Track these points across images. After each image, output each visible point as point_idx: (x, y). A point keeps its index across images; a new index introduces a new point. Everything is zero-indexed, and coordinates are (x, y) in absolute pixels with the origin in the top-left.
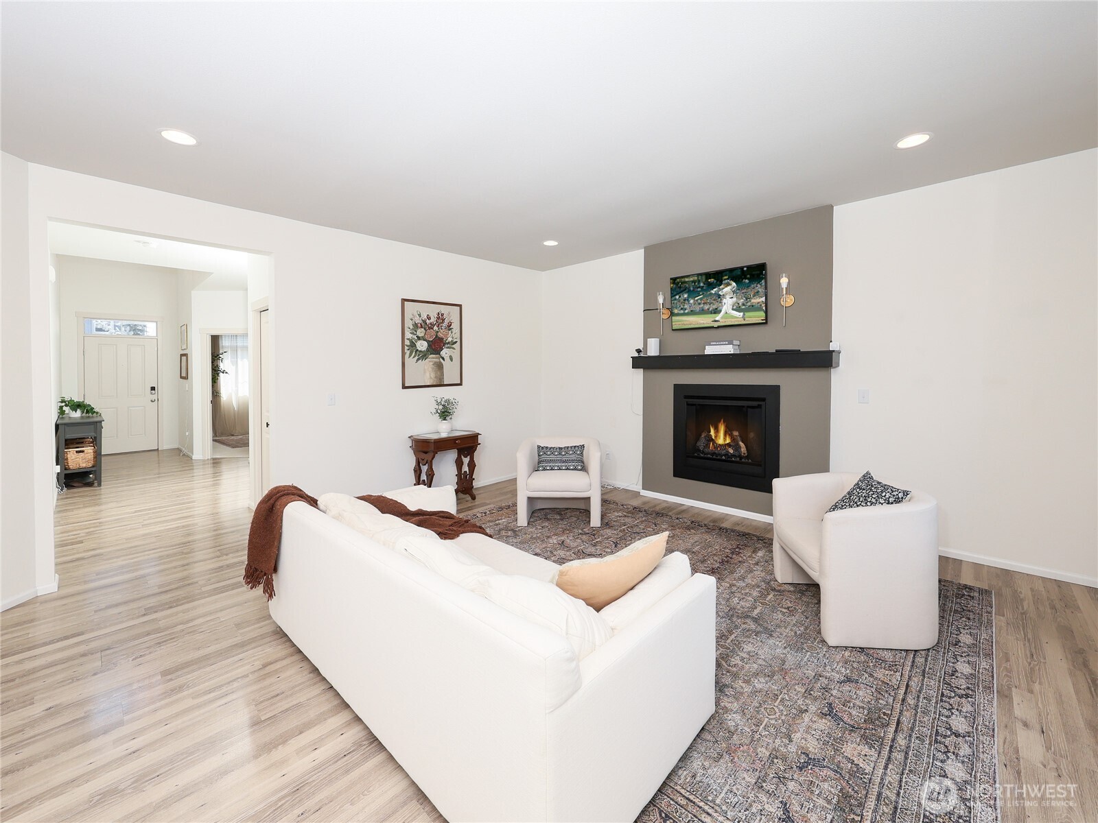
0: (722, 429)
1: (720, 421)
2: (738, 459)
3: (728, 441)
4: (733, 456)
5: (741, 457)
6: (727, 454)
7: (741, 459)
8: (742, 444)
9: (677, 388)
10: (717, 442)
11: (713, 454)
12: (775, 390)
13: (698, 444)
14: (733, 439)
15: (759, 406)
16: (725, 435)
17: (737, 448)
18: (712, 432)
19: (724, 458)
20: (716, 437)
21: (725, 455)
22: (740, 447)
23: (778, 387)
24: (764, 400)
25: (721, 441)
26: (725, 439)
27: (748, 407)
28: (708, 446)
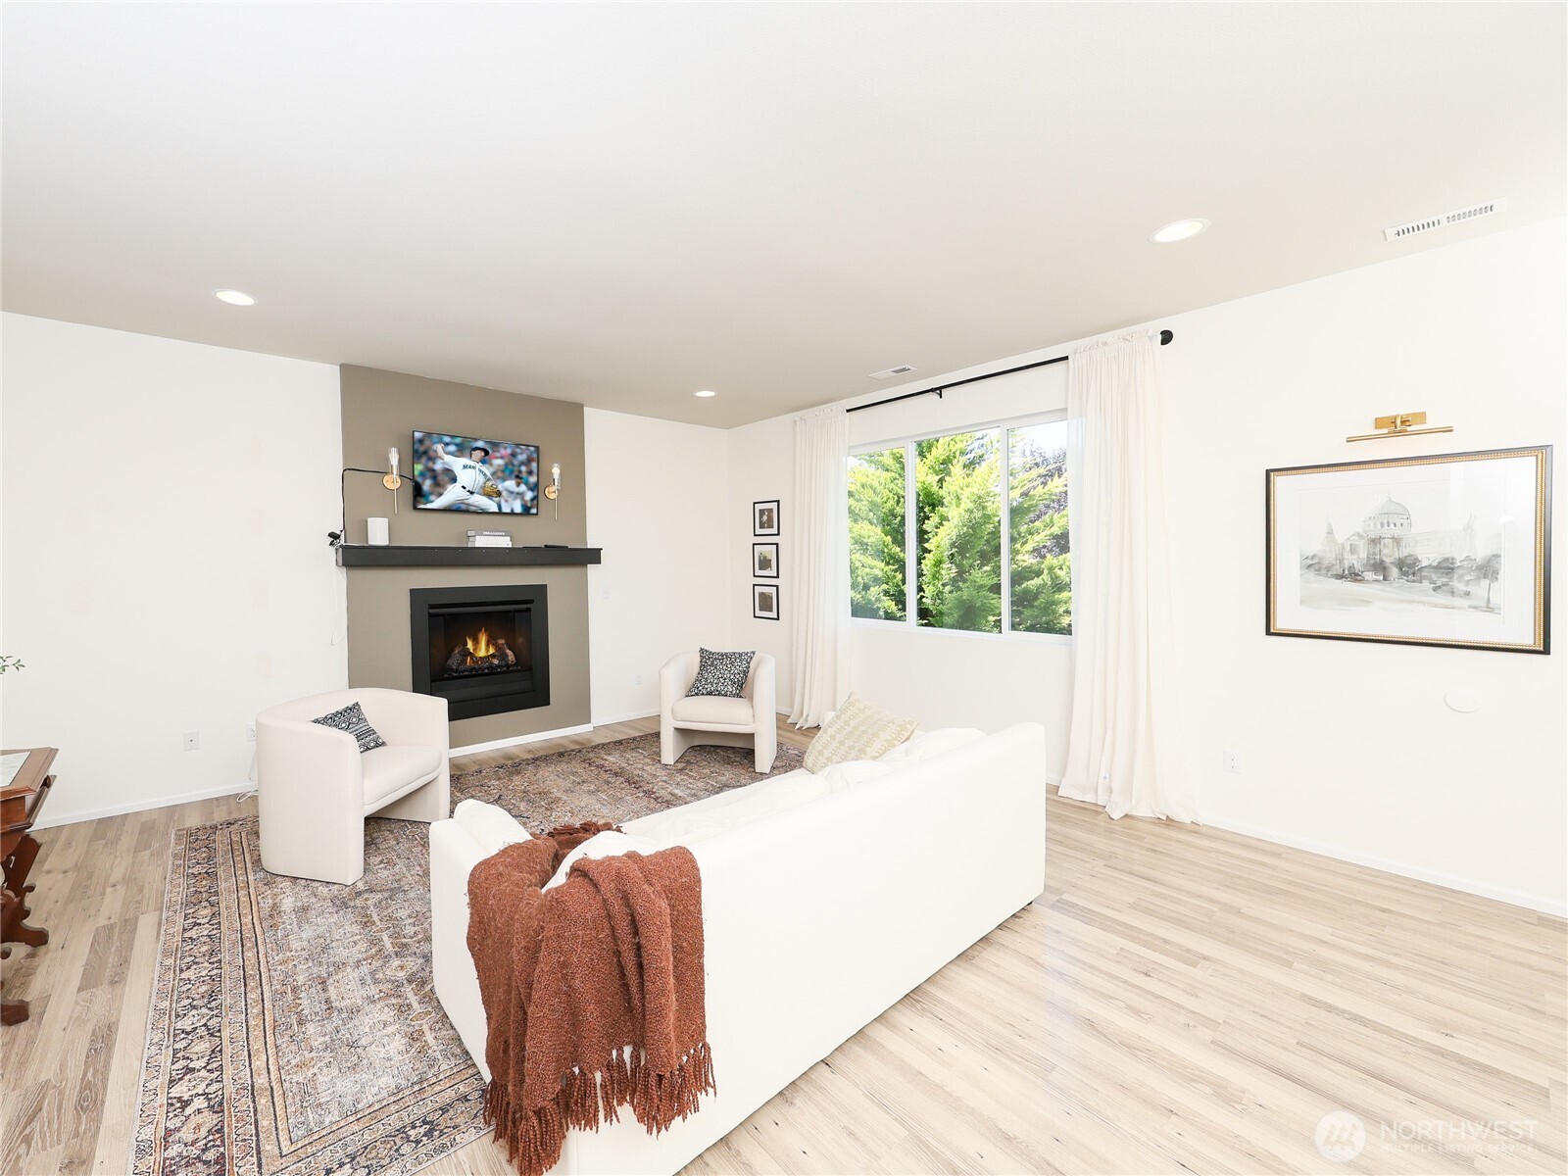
0: (483, 639)
1: (480, 631)
2: (505, 669)
3: (492, 651)
4: (498, 666)
5: (508, 666)
6: (491, 667)
7: (508, 668)
8: (509, 652)
9: (416, 595)
10: (476, 655)
11: (473, 669)
12: (543, 589)
13: (450, 662)
14: (498, 648)
15: (528, 610)
16: (488, 645)
17: (503, 656)
18: (470, 645)
19: (486, 671)
20: (474, 650)
21: (487, 668)
22: (507, 656)
23: (544, 587)
24: (531, 602)
25: (482, 653)
26: (487, 650)
27: (516, 611)
28: (464, 662)
